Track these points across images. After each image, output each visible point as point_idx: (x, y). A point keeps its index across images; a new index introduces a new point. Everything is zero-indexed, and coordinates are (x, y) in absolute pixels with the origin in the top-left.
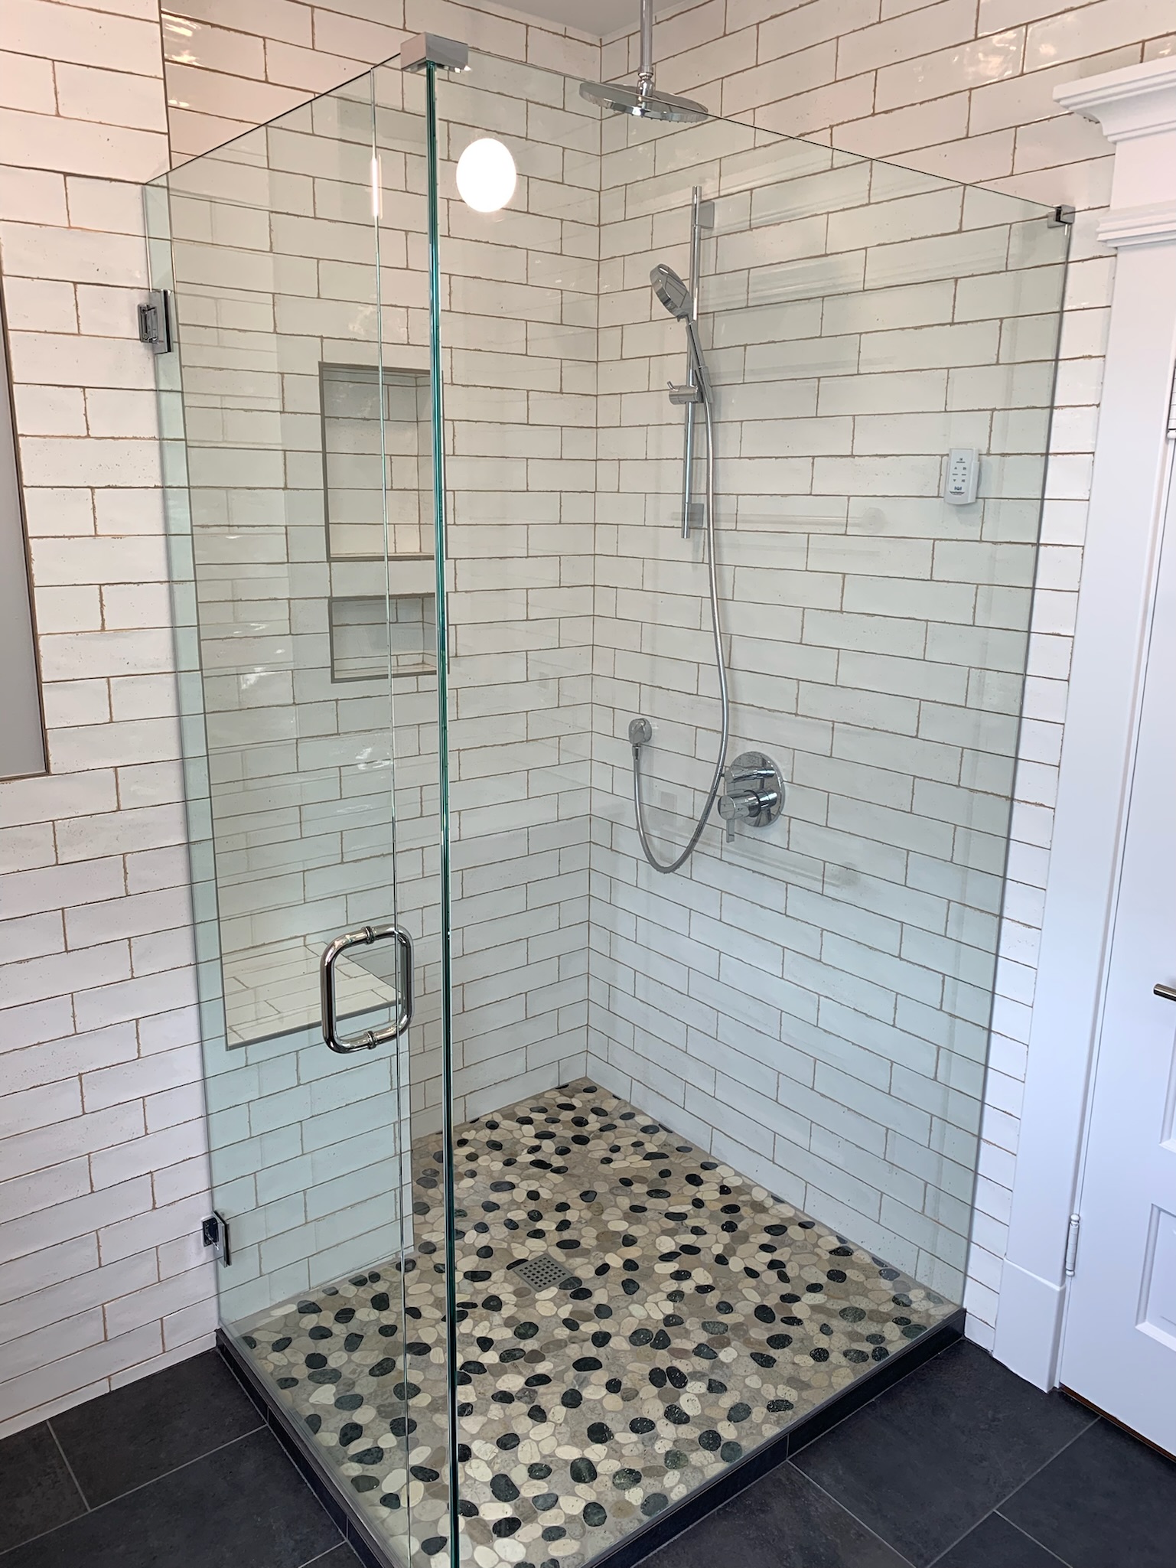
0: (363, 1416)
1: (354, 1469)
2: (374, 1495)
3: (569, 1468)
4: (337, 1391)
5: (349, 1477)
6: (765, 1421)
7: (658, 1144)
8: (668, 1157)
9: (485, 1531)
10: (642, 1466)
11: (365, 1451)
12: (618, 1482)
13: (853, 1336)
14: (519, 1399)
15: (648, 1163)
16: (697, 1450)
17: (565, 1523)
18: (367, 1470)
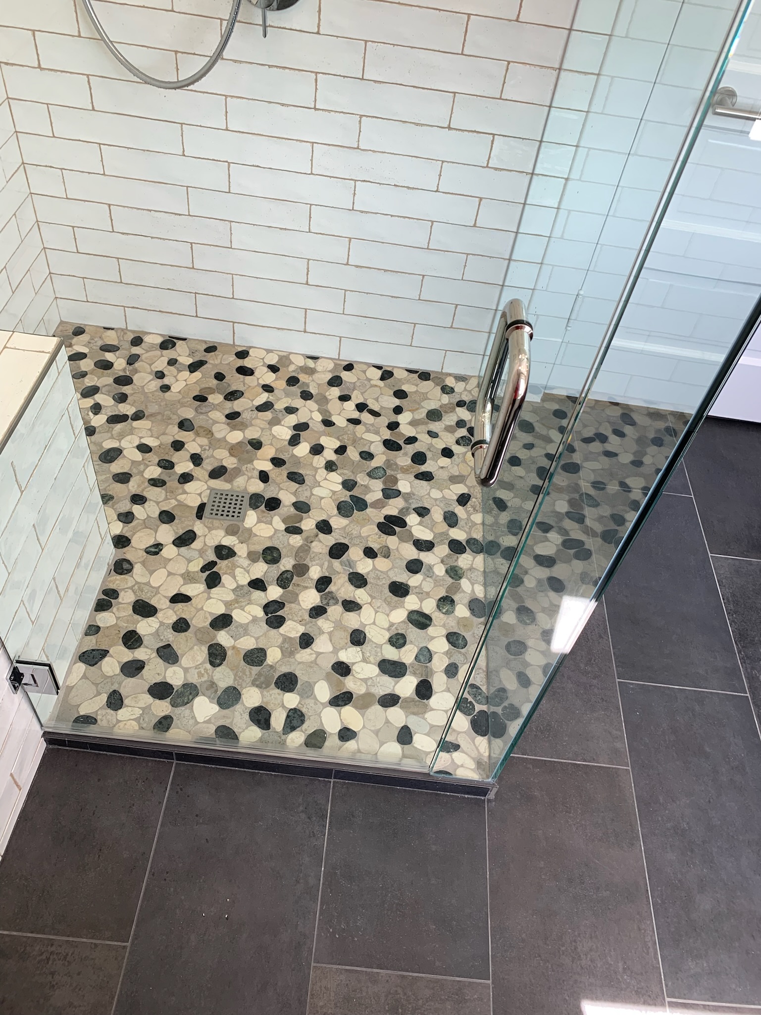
0: (252, 698)
1: (296, 738)
2: (332, 741)
3: (410, 624)
4: (209, 697)
5: (301, 745)
6: (469, 514)
7: (188, 354)
8: (206, 362)
9: (417, 703)
10: (445, 591)
11: (286, 720)
12: (444, 611)
13: (449, 429)
14: (328, 604)
15: (197, 375)
16: (458, 558)
17: (449, 658)
18: (306, 730)
